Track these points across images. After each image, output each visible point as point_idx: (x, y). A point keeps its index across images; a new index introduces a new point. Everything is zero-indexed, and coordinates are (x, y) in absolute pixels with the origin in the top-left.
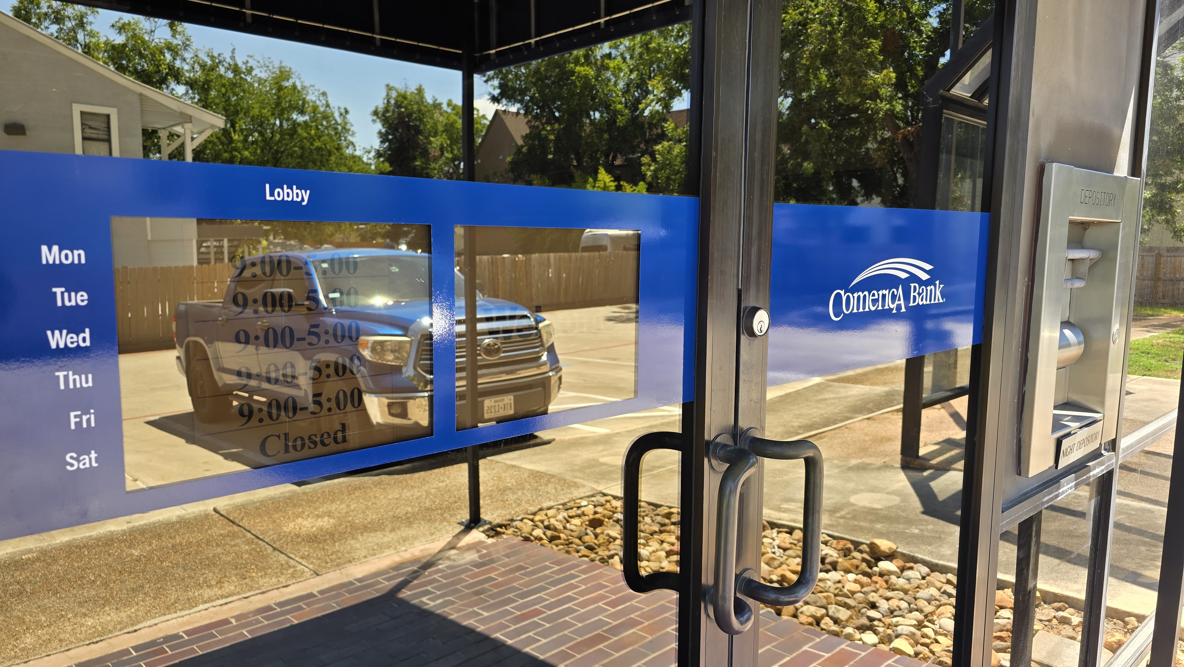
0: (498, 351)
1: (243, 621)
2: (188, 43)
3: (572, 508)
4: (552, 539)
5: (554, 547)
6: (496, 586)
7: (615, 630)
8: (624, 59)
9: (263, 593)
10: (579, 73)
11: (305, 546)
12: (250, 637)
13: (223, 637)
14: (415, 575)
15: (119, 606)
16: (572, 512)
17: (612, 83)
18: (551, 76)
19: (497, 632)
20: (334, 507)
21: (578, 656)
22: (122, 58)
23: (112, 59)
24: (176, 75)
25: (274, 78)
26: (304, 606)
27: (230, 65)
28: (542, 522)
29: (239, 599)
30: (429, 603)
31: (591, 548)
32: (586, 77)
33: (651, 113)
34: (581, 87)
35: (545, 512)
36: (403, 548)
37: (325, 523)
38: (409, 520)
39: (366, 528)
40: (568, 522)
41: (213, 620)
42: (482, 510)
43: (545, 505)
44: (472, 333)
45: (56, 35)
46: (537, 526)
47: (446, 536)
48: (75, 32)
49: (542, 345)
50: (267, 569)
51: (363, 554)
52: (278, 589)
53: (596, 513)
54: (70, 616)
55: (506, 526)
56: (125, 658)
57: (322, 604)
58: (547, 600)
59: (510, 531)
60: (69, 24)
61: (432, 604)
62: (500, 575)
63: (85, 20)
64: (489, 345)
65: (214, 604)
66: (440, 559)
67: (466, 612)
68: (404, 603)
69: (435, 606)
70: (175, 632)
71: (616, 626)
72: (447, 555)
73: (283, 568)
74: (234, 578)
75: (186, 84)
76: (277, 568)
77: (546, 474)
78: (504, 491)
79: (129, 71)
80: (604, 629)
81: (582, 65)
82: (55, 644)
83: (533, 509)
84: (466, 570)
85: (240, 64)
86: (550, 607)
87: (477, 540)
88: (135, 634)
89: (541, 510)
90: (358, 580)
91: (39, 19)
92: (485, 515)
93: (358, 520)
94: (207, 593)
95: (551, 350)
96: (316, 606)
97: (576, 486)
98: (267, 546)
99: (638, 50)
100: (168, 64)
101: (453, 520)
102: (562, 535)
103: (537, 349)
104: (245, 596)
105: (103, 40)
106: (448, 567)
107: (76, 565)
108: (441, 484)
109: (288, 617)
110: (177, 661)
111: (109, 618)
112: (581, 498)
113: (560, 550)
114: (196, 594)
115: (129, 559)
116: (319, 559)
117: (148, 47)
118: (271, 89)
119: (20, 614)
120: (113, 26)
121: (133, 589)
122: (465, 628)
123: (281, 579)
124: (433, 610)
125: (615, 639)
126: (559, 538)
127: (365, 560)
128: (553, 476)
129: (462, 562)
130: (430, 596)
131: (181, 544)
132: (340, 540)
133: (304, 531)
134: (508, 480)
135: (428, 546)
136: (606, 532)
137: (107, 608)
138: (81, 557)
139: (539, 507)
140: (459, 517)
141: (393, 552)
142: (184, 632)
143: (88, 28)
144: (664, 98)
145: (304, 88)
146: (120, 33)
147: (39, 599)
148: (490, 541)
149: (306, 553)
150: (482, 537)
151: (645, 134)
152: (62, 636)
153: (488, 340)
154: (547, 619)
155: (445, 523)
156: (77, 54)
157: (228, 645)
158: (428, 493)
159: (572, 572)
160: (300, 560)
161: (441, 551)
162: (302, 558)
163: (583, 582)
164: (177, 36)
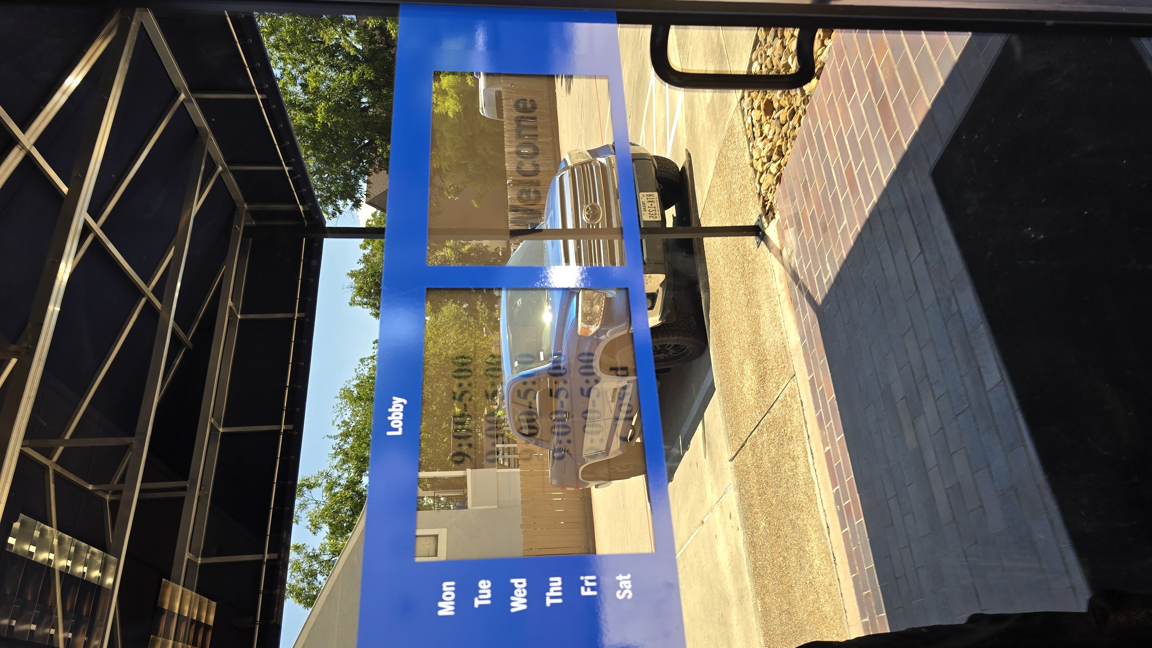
0: (594, 207)
1: (828, 440)
2: (324, 474)
3: (754, 133)
4: (781, 155)
5: (788, 152)
6: (820, 211)
7: (877, 89)
8: (306, 70)
9: (806, 422)
10: (323, 118)
11: (768, 386)
12: (843, 435)
13: (840, 457)
14: (802, 288)
15: (806, 539)
16: (757, 133)
17: (330, 84)
18: (329, 147)
19: (864, 211)
20: (734, 359)
21: (898, 128)
22: (342, 527)
23: (342, 535)
24: (353, 484)
25: (351, 403)
26: (821, 388)
27: (342, 440)
28: (764, 164)
29: (809, 443)
30: (830, 275)
31: (793, 113)
32: (328, 111)
33: (358, 42)
34: (338, 116)
35: (755, 161)
36: (777, 298)
37: (749, 367)
38: (751, 293)
39: (756, 332)
40: (766, 137)
41: (826, 465)
42: (748, 224)
43: (748, 160)
44: (576, 233)
45: (325, 576)
46: (767, 170)
47: (769, 259)
48: (323, 562)
49: (590, 162)
50: (785, 418)
51: (779, 335)
52: (803, 410)
53: (759, 108)
54: (811, 577)
55: (765, 201)
56: (850, 536)
57: (821, 372)
58: (838, 160)
59: (770, 196)
60: (316, 566)
61: (830, 274)
62: (810, 208)
63: (311, 554)
64: (588, 216)
65: (811, 463)
66: (790, 264)
67: (841, 241)
68: (827, 299)
69: (832, 272)
70: (832, 496)
71: (872, 88)
72: (787, 258)
73: (786, 405)
74: (791, 447)
75: (361, 476)
76: (785, 410)
77: (718, 159)
78: (731, 202)
79: (352, 521)
80: (874, 100)
81: (315, 115)
82: (833, 589)
83: (751, 172)
84: (802, 240)
85: (341, 431)
86: (845, 156)
87: (776, 229)
88: (830, 528)
89: (752, 165)
90: (802, 339)
91: (313, 589)
92: (752, 222)
93: (748, 338)
94: (802, 469)
95: (594, 153)
96: (822, 378)
97: (731, 128)
98: (765, 418)
99: (295, 55)
100: (345, 490)
101: (754, 252)
102: (777, 144)
103: (594, 167)
104: (807, 438)
105: (327, 541)
106: (798, 257)
107: (769, 571)
108: (721, 263)
109: (828, 402)
110: (858, 495)
111: (815, 548)
112: (745, 123)
113: (792, 146)
114: (802, 478)
115: (768, 530)
116: (780, 373)
117: (330, 506)
118: (361, 405)
119: (806, 614)
120: (314, 533)
121: (793, 528)
122: (856, 243)
123: (795, 407)
124: (836, 273)
125: (886, 88)
126: (780, 147)
127: (784, 333)
128: (721, 152)
129: (794, 244)
130: (823, 275)
131: (758, 489)
132: (765, 355)
133: (754, 387)
134: (721, 198)
135: (777, 276)
136: (778, 98)
137: (807, 549)
138: (764, 567)
139: (749, 166)
140: (752, 247)
141: (779, 308)
142: (833, 489)
143: (318, 552)
144: (343, 28)
145: (358, 378)
146: (320, 528)
147: (795, 600)
148: (777, 216)
149: (774, 385)
150: (773, 223)
151: (380, 49)
152: (827, 584)
153: (584, 217)
154: (857, 161)
155: (757, 260)
156: (341, 561)
157: (848, 453)
158: (728, 275)
159: (813, 134)
160: (780, 390)
161: (783, 265)
162: (778, 389)
163: (824, 122)
164: (320, 482)
